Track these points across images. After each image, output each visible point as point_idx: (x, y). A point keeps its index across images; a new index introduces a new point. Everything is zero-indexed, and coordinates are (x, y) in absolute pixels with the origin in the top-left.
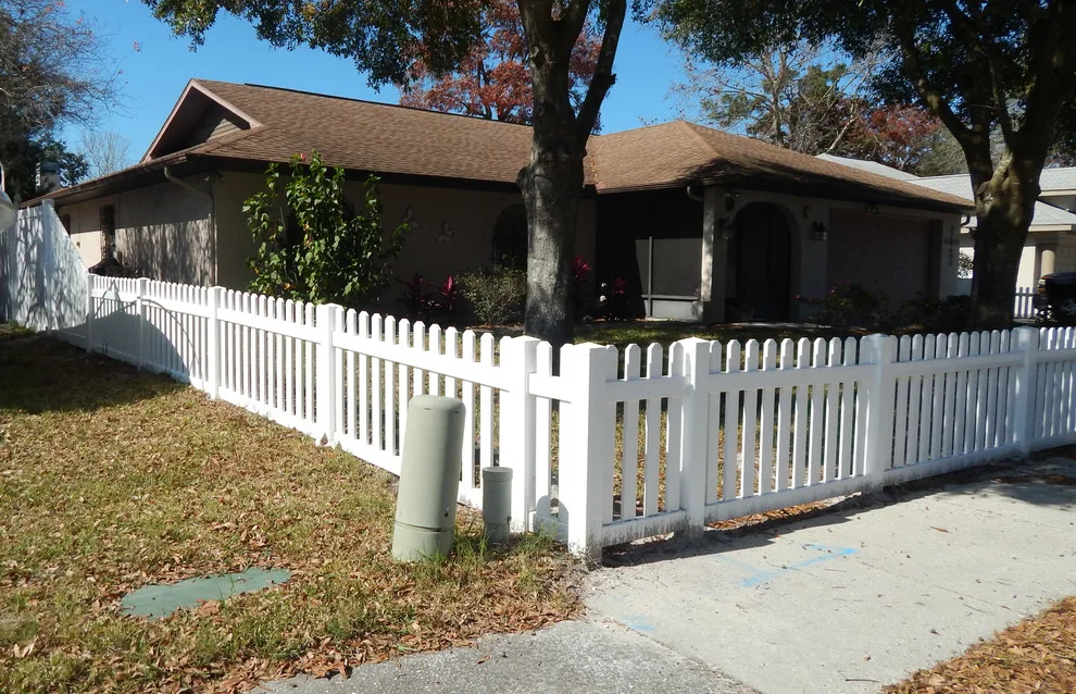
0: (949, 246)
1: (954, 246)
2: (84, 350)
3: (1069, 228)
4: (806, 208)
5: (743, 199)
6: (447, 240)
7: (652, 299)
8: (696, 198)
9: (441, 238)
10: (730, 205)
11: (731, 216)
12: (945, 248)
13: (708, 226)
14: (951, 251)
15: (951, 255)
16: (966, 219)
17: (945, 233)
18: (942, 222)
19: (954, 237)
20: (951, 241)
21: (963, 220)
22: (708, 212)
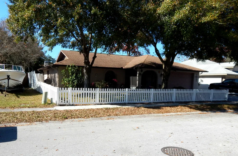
0: (196, 78)
1: (197, 78)
2: (37, 91)
3: (226, 74)
4: (159, 71)
5: (144, 70)
6: (97, 76)
7: (132, 87)
8: (136, 70)
9: (96, 76)
10: (142, 71)
11: (142, 73)
12: (195, 79)
13: (138, 75)
14: (196, 79)
15: (196, 80)
16: (201, 73)
17: (195, 75)
18: (194, 73)
19: (197, 76)
20: (197, 77)
21: (200, 73)
22: (138, 72)
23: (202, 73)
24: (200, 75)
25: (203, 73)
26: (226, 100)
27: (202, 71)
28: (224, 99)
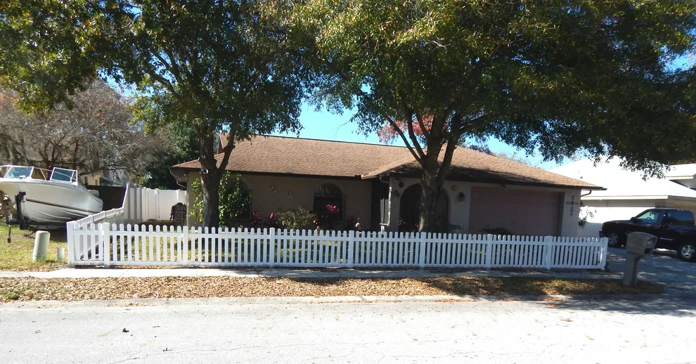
0: (570, 205)
1: (574, 206)
4: (454, 186)
5: (409, 183)
8: (384, 182)
10: (401, 185)
11: (401, 191)
12: (566, 208)
13: (390, 196)
14: (572, 208)
15: (572, 210)
16: (588, 192)
17: (567, 199)
18: (564, 193)
19: (575, 201)
20: (572, 203)
21: (583, 192)
22: (390, 188)
23: (590, 193)
24: (582, 198)
25: (594, 192)
26: (602, 266)
27: (591, 188)
28: (595, 263)
